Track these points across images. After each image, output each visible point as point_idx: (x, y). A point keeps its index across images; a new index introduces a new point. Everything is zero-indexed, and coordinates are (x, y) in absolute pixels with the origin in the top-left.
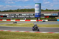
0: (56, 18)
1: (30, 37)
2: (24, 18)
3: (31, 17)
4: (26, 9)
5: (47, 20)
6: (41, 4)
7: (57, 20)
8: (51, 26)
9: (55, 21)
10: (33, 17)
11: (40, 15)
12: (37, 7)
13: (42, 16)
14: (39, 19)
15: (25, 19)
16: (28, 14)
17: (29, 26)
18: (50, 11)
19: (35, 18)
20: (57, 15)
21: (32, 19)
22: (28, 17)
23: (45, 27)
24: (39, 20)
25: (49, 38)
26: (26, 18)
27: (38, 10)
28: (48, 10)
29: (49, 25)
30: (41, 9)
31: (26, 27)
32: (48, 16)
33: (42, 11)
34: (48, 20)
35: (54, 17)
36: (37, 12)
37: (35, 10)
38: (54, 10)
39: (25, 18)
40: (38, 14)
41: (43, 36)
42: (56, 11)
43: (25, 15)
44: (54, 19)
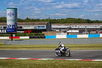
0: (43, 33)
5: (28, 37)
7: (45, 37)
8: (34, 47)
9: (42, 38)
10: (3, 32)
11: (15, 29)
12: (10, 15)
13: (19, 30)
14: (14, 35)
18: (33, 20)
19: (7, 33)
20: (45, 28)
23: (24, 49)
24: (14, 38)
27: (12, 20)
28: (29, 19)
29: (32, 46)
30: (18, 18)
32: (29, 30)
33: (20, 21)
34: (30, 38)
35: (41, 31)
36: (10, 23)
37: (7, 19)
38: (41, 19)
40: (12, 27)
42: (43, 20)
44: (39, 35)
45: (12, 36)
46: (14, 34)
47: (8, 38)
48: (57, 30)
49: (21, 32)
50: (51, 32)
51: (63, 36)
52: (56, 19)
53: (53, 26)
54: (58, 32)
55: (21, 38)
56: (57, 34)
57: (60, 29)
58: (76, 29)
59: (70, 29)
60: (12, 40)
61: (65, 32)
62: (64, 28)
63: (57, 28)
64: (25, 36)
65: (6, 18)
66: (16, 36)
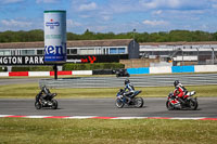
0: (122, 62)
1: (26, 137)
2: (3, 64)
3: (31, 61)
4: (13, 33)
5: (90, 72)
6: (64, 12)
10: (36, 61)
12: (51, 24)
13: (70, 58)
14: (60, 68)
15: (9, 68)
16: (18, 51)
17: (24, 95)
18: (101, 37)
19: (45, 64)
20: (126, 52)
21: (36, 67)
22: (20, 61)
24: (61, 73)
25: (97, 136)
26: (12, 64)
27: (55, 37)
28: (91, 33)
31: (14, 98)
33: (72, 37)
35: (117, 58)
36: (51, 41)
37: (45, 34)
39: (8, 64)
40: (55, 51)
41: (76, 130)
42: (121, 36)
43: (7, 53)
44: (114, 66)
45: (55, 69)
46: (60, 65)
47: (47, 74)
48: (150, 57)
49: (76, 61)
50: (140, 61)
51: (165, 68)
52: (149, 33)
53: (143, 48)
54: (153, 60)
55: (74, 73)
56: (152, 64)
57: (157, 53)
58: (191, 53)
59: (180, 53)
60: (56, 78)
61: (168, 60)
62: (167, 53)
63: (151, 53)
64: (83, 68)
65: (43, 32)
66: (63, 69)
